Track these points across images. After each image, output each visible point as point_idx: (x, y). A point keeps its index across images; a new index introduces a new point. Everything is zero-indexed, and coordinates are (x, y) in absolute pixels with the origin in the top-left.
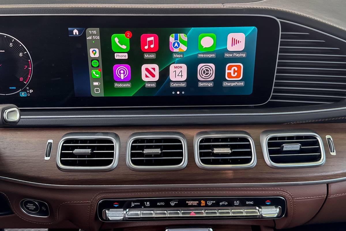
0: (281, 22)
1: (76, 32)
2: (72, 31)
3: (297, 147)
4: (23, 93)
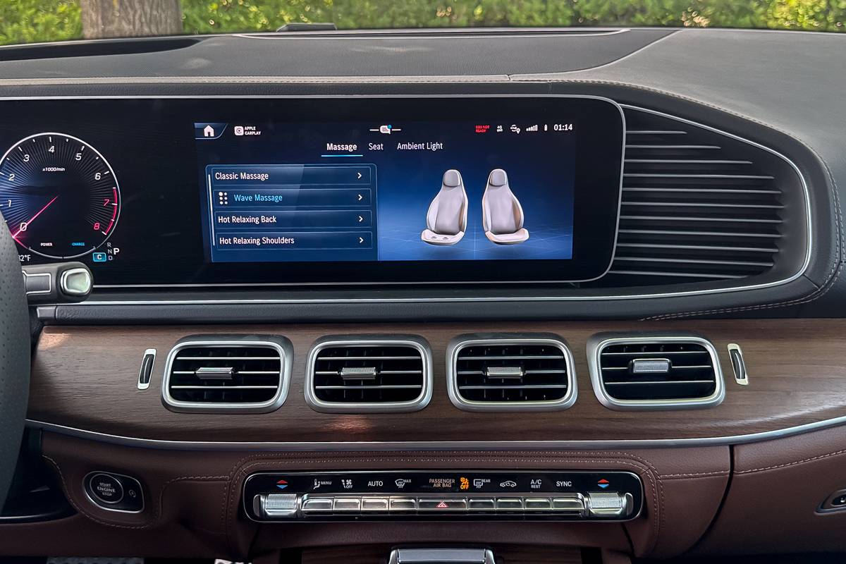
1: (209, 131)
2: (202, 130)
3: (662, 365)
4: (99, 255)
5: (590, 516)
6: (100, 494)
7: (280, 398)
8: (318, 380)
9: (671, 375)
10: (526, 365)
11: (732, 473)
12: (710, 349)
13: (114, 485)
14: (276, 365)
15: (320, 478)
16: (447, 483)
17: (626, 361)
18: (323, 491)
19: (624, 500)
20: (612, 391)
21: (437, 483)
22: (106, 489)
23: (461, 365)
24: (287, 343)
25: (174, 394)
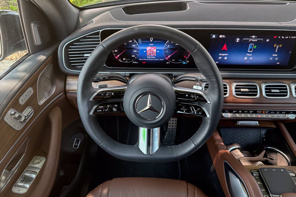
1: (214, 36)
2: (212, 36)
4: (184, 63)
5: (288, 119)
7: (228, 95)
8: (235, 91)
10: (280, 89)
14: (227, 88)
16: (260, 112)
18: (235, 113)
23: (266, 89)
24: (228, 83)
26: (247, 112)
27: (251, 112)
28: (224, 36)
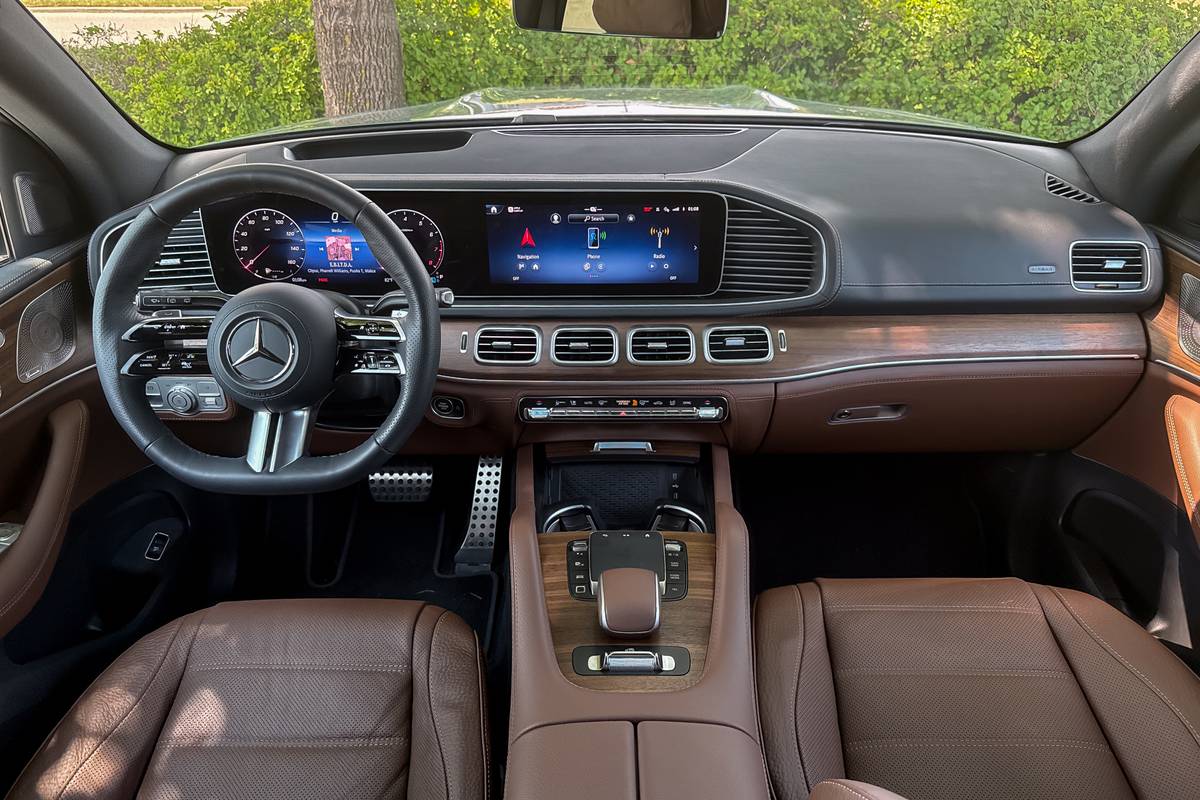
0: (727, 198)
1: (494, 209)
2: (490, 209)
3: (740, 342)
5: (700, 419)
6: (439, 408)
7: (537, 358)
8: (557, 349)
9: (746, 346)
10: (668, 341)
11: (775, 397)
12: (767, 332)
13: (448, 404)
14: (534, 341)
15: (560, 400)
16: (626, 403)
17: (722, 339)
18: (561, 406)
19: (718, 411)
20: (714, 355)
21: (620, 402)
22: (444, 406)
23: (634, 342)
24: (539, 329)
25: (481, 356)
26: (591, 403)
27: (601, 403)
28: (518, 210)
